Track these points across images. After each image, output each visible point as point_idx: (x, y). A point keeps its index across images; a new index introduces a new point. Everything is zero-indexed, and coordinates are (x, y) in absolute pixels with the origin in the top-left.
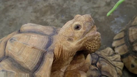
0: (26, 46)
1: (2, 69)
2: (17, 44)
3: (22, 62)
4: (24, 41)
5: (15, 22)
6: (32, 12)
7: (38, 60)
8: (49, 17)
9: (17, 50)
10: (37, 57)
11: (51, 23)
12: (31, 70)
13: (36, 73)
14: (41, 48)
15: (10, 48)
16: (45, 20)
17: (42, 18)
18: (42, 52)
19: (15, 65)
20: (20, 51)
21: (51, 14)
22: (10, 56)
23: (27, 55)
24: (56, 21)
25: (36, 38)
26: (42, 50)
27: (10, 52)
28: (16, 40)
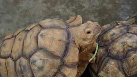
0: (54, 40)
1: (39, 59)
2: (47, 39)
3: (53, 52)
4: (51, 35)
5: (28, 13)
6: (42, 3)
7: (64, 49)
8: (60, 7)
9: (48, 43)
10: (63, 46)
11: (62, 13)
12: (61, 56)
13: (64, 58)
14: (64, 39)
15: (43, 42)
16: (56, 10)
17: (53, 8)
18: (66, 43)
19: (48, 55)
20: (51, 44)
21: (61, 3)
22: (43, 48)
23: (56, 46)
24: (67, 10)
25: (58, 32)
26: (66, 42)
27: (42, 45)
28: (45, 35)
